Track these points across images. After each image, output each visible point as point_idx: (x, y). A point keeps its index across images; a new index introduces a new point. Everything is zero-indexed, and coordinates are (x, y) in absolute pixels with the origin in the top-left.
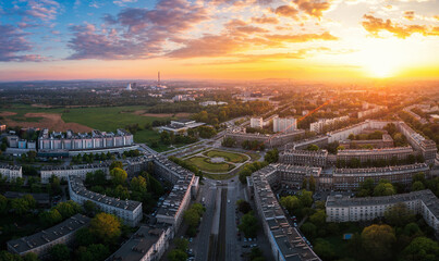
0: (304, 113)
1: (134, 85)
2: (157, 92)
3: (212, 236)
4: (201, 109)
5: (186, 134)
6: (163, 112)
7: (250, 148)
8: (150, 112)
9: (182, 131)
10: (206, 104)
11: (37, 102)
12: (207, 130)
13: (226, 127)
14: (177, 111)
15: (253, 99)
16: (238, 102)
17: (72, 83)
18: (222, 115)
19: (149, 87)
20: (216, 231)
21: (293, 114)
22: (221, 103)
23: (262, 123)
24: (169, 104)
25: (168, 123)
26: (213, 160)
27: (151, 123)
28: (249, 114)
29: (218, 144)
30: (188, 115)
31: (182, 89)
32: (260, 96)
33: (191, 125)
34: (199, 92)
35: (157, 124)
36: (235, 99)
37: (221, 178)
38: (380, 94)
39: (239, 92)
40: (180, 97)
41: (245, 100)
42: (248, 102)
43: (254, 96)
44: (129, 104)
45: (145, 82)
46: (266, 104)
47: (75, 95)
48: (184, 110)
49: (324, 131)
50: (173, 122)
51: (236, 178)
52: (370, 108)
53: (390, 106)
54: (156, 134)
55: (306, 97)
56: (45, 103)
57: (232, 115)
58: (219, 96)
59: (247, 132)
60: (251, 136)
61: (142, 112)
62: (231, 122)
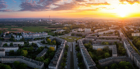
0: (94, 28)
1: (42, 20)
2: (49, 22)
3: (71, 52)
4: (64, 27)
5: (61, 33)
6: (53, 28)
7: (78, 36)
8: (49, 28)
9: (60, 32)
10: (66, 25)
11: (12, 25)
12: (67, 32)
13: (72, 31)
14: (57, 27)
15: (80, 24)
16: (75, 25)
17: (21, 19)
18: (71, 28)
19: (46, 20)
20: (71, 51)
21: (90, 28)
22: (70, 25)
23: (82, 30)
24: (54, 25)
25: (56, 30)
26: (69, 38)
27: (51, 31)
28: (78, 28)
29: (70, 35)
30: (61, 28)
31: (57, 21)
32: (82, 23)
33: (62, 31)
34: (63, 22)
35: (53, 31)
36: (74, 24)
37: (71, 42)
38: (119, 22)
39: (75, 22)
40: (57, 23)
41: (77, 24)
42: (78, 25)
43: (80, 23)
44: (42, 26)
45: (45, 19)
46: (83, 25)
47: (23, 23)
48: (59, 27)
49: (98, 32)
50: (57, 30)
51: (75, 42)
52: (113, 26)
53: (119, 26)
54: (53, 33)
55: (96, 23)
56: (15, 25)
57: (73, 28)
58: (69, 23)
59: (78, 32)
60: (78, 33)
61: (47, 28)
62: (73, 30)
